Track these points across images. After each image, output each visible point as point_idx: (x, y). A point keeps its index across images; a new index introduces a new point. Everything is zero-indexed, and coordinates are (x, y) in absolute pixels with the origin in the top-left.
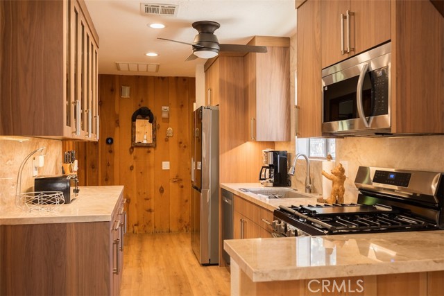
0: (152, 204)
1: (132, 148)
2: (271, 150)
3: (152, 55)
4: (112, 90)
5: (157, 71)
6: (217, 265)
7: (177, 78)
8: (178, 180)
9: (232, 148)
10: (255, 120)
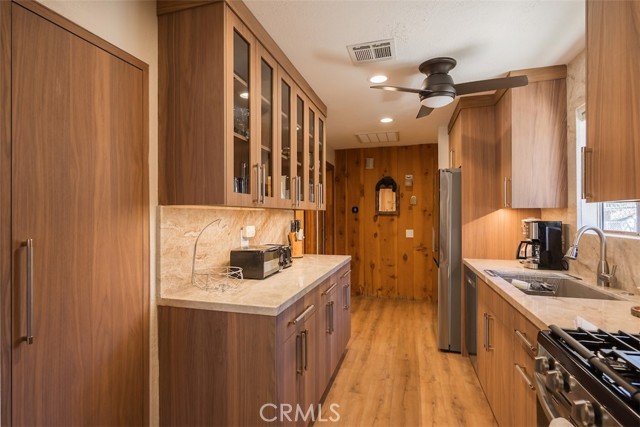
0: (396, 271)
1: (376, 216)
2: (535, 220)
3: (387, 120)
4: (358, 163)
5: (399, 139)
6: (459, 353)
7: (421, 145)
8: (423, 248)
9: (478, 217)
10: (510, 181)
